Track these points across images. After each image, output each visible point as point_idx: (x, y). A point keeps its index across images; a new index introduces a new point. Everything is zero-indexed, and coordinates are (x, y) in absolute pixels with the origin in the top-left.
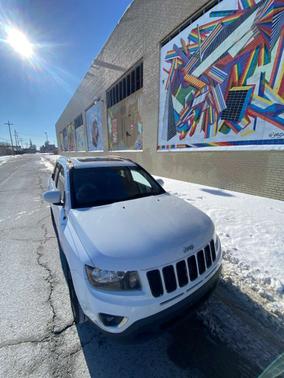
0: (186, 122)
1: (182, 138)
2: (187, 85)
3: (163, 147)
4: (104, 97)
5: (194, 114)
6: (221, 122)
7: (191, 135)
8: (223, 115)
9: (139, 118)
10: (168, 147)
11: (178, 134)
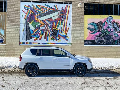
0: (37, 34)
1: (35, 40)
2: (36, 21)
3: (24, 43)
5: (41, 32)
6: (51, 37)
7: (40, 39)
8: (52, 35)
10: (27, 43)
11: (33, 39)
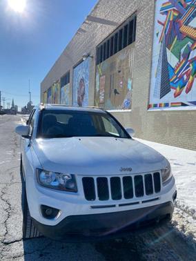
0: (182, 77)
1: (176, 95)
2: (183, 37)
3: (155, 106)
4: (94, 53)
5: (191, 67)
7: (187, 91)
9: (129, 74)
10: (160, 106)
11: (173, 91)
